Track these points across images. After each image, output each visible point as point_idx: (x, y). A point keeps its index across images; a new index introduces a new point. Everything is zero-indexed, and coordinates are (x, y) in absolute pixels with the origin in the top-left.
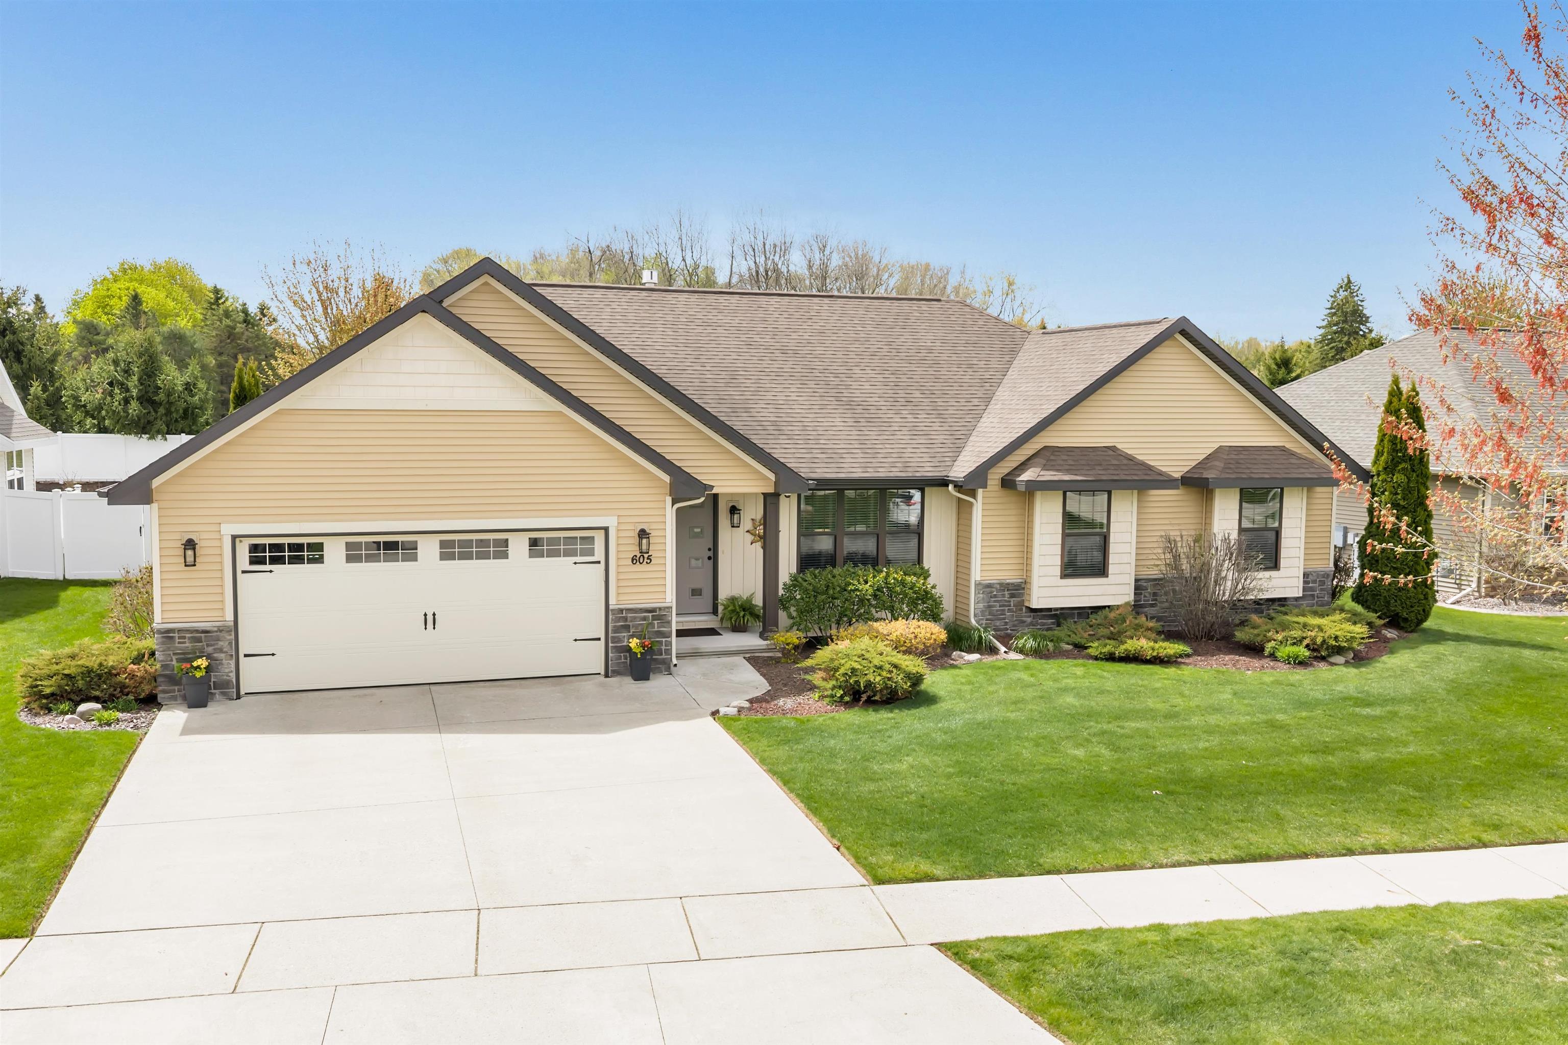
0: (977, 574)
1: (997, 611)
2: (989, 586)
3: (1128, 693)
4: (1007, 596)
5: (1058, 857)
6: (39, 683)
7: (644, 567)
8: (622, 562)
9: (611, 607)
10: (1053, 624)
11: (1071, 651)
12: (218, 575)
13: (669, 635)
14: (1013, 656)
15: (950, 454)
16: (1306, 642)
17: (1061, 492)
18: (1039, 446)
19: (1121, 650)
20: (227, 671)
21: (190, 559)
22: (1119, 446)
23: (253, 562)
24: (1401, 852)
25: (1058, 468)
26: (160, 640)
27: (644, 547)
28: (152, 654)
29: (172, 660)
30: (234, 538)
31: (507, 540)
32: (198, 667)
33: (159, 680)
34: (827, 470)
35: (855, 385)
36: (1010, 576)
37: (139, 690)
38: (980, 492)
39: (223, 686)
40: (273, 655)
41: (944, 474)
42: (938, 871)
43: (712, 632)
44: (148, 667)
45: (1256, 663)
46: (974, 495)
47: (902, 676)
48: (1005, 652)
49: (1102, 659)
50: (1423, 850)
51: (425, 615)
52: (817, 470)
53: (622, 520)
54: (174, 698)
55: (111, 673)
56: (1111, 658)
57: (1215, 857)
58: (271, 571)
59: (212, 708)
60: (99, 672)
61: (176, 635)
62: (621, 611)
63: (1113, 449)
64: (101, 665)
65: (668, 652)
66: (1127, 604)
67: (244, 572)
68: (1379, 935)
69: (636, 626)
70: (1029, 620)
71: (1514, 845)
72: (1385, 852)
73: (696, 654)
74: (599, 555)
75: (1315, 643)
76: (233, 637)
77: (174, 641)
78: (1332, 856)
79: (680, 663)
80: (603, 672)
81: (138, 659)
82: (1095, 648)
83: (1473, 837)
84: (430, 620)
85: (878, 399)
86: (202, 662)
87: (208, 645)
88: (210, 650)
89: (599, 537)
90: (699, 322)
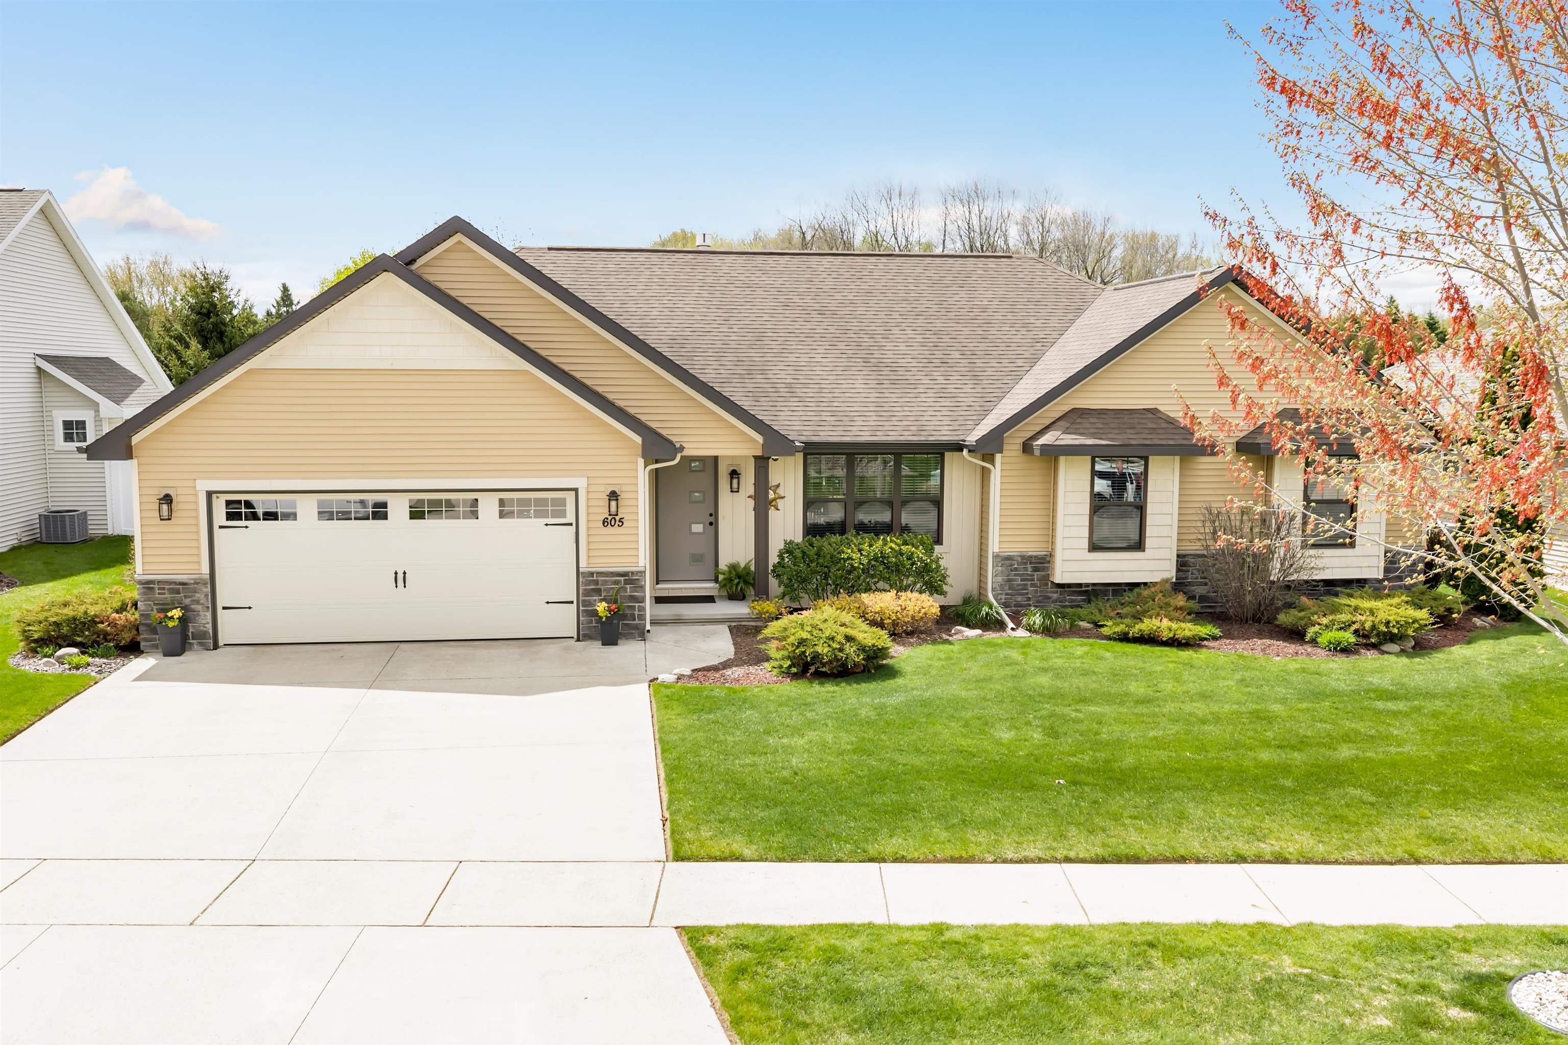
0: (995, 546)
1: (1018, 585)
2: (1009, 558)
3: (1116, 676)
4: (1030, 569)
5: (891, 845)
6: (30, 628)
7: (616, 530)
8: (592, 525)
9: (581, 570)
10: (1084, 600)
11: (1089, 630)
12: (194, 529)
13: (642, 600)
14: (1021, 633)
15: (974, 418)
16: (1355, 627)
17: (1089, 458)
18: (1067, 408)
19: (1135, 631)
20: (203, 622)
21: (165, 513)
22: (1161, 408)
23: (230, 516)
24: (1307, 863)
25: (1082, 431)
26: (142, 591)
27: (613, 509)
28: (135, 605)
29: (152, 610)
30: (209, 494)
31: (477, 500)
32: (172, 617)
33: (141, 628)
34: (831, 433)
35: (889, 346)
36: (1033, 547)
37: (120, 637)
38: (998, 457)
39: (201, 636)
40: (250, 608)
41: (962, 438)
42: (747, 852)
43: (710, 599)
44: (129, 615)
45: (1291, 648)
46: (992, 462)
47: (854, 648)
48: (1013, 629)
49: (1115, 639)
50: (1336, 862)
51: (396, 573)
52: (821, 433)
53: (592, 481)
54: (156, 647)
55: (93, 622)
56: (1124, 638)
57: (1072, 854)
58: (246, 527)
59: (187, 657)
60: (83, 620)
61: (156, 586)
62: (592, 574)
63: (1154, 411)
64: (86, 613)
65: (642, 617)
66: (1166, 581)
67: (221, 527)
68: (1189, 954)
69: (608, 590)
70: (1055, 596)
71: (1457, 863)
72: (1286, 861)
73: (678, 621)
74: (570, 518)
75: (1364, 629)
76: (209, 589)
77: (154, 592)
78: (1217, 862)
79: (655, 630)
80: (576, 637)
81: (122, 609)
82: (1111, 627)
83: (1406, 852)
84: (400, 579)
85: (911, 360)
86: (176, 613)
87: (186, 597)
88: (187, 601)
89: (570, 497)
90: (739, 284)
